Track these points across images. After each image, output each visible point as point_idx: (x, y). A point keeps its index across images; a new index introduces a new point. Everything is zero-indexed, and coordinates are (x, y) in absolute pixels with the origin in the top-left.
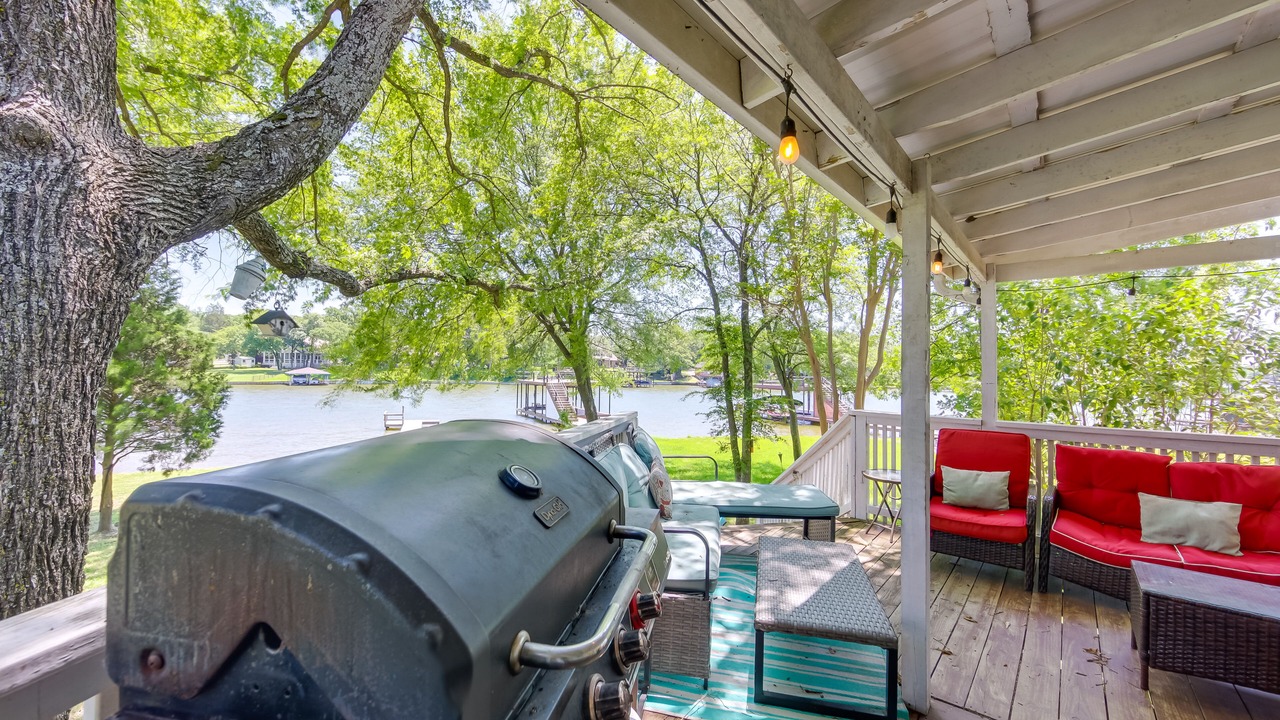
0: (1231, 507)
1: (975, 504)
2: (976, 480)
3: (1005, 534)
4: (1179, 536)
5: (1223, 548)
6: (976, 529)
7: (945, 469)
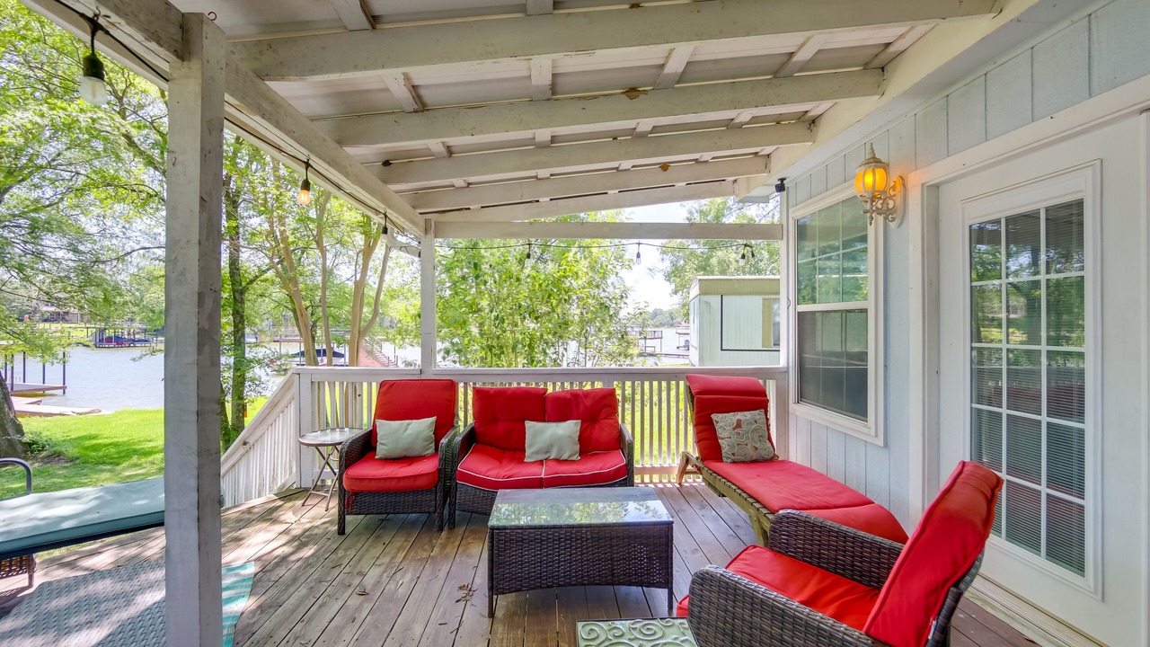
0: (576, 423)
1: (404, 454)
2: (406, 429)
3: (421, 482)
4: (547, 452)
5: (570, 457)
6: (393, 483)
7: (379, 422)
